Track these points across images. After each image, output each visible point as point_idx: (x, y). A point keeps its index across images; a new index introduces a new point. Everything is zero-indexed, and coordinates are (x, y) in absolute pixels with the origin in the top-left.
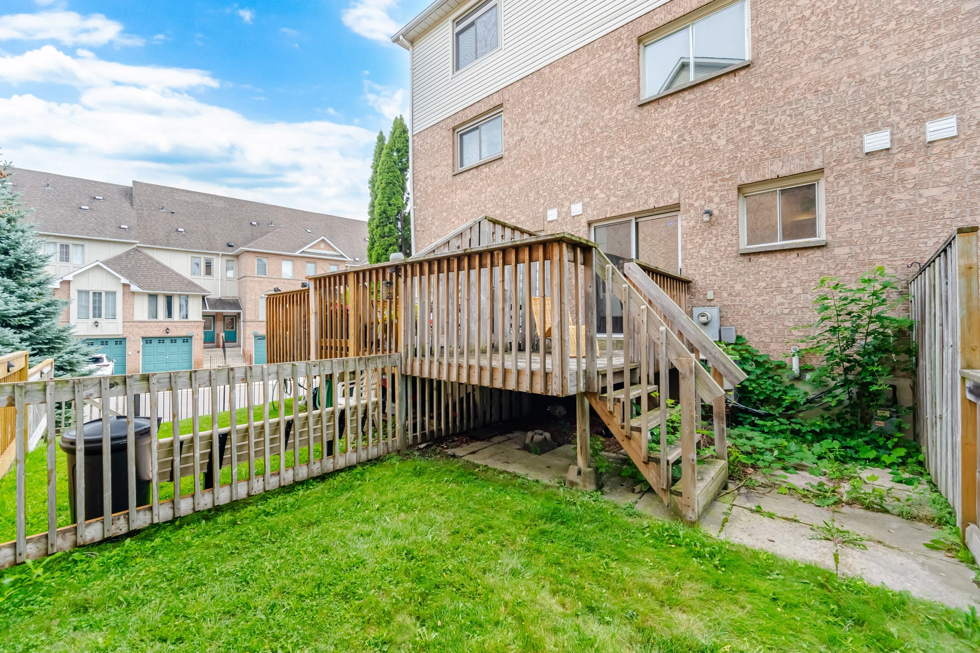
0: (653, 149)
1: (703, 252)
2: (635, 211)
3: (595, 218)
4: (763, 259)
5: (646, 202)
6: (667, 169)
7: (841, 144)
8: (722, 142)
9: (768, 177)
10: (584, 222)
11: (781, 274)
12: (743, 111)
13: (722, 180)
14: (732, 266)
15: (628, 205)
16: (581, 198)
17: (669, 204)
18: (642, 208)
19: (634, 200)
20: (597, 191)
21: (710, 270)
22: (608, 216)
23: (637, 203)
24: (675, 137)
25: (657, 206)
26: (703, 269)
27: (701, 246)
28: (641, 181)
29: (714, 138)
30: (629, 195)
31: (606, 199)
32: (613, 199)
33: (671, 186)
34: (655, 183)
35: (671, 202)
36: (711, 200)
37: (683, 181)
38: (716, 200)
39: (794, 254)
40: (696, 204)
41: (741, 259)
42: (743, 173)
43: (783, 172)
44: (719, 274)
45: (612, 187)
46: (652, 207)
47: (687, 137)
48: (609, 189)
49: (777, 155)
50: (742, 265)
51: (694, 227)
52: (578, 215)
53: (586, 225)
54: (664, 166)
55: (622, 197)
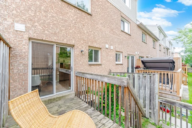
0: (66, 21)
1: (81, 63)
2: (58, 42)
3: (35, 37)
4: (93, 66)
5: (63, 40)
6: (71, 31)
7: (104, 44)
8: (86, 32)
9: (94, 46)
10: (26, 36)
11: (95, 70)
12: (90, 26)
13: (86, 43)
14: (87, 68)
15: (55, 38)
16: (24, 22)
17: (71, 44)
18: (61, 42)
19: (58, 37)
20: (36, 24)
21: (82, 68)
22: (44, 39)
23: (59, 39)
24: (74, 22)
25: (67, 43)
26: (80, 68)
27: (80, 61)
28: (61, 31)
29: (84, 29)
30: (55, 34)
31: (43, 30)
32: (46, 32)
33: (72, 38)
34: (66, 34)
35: (72, 44)
36: (83, 48)
37: (76, 38)
38: (84, 48)
39: (97, 66)
40: (79, 47)
41: (89, 66)
42: (90, 43)
43: (96, 46)
44: (84, 70)
45: (46, 26)
46: (65, 43)
47: (77, 24)
48: (45, 26)
49: (96, 42)
50: (89, 68)
51: (78, 54)
52: (22, 32)
53: (28, 39)
54: (70, 29)
55: (52, 33)
